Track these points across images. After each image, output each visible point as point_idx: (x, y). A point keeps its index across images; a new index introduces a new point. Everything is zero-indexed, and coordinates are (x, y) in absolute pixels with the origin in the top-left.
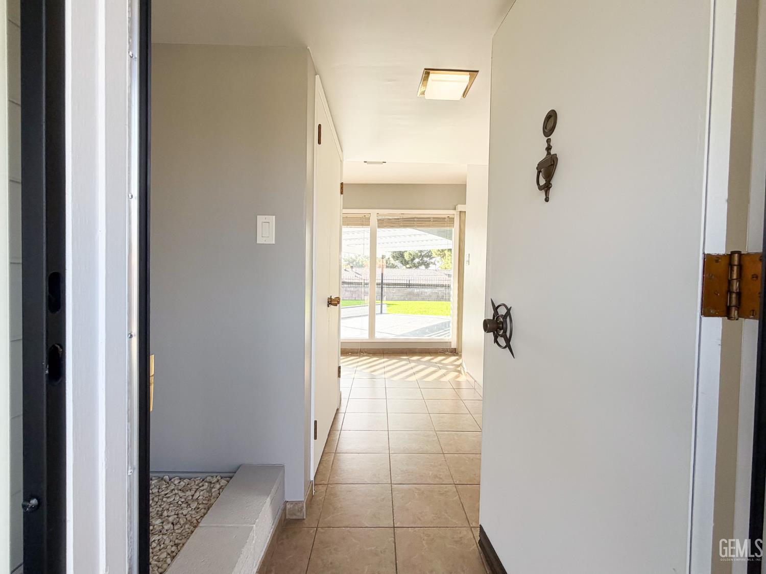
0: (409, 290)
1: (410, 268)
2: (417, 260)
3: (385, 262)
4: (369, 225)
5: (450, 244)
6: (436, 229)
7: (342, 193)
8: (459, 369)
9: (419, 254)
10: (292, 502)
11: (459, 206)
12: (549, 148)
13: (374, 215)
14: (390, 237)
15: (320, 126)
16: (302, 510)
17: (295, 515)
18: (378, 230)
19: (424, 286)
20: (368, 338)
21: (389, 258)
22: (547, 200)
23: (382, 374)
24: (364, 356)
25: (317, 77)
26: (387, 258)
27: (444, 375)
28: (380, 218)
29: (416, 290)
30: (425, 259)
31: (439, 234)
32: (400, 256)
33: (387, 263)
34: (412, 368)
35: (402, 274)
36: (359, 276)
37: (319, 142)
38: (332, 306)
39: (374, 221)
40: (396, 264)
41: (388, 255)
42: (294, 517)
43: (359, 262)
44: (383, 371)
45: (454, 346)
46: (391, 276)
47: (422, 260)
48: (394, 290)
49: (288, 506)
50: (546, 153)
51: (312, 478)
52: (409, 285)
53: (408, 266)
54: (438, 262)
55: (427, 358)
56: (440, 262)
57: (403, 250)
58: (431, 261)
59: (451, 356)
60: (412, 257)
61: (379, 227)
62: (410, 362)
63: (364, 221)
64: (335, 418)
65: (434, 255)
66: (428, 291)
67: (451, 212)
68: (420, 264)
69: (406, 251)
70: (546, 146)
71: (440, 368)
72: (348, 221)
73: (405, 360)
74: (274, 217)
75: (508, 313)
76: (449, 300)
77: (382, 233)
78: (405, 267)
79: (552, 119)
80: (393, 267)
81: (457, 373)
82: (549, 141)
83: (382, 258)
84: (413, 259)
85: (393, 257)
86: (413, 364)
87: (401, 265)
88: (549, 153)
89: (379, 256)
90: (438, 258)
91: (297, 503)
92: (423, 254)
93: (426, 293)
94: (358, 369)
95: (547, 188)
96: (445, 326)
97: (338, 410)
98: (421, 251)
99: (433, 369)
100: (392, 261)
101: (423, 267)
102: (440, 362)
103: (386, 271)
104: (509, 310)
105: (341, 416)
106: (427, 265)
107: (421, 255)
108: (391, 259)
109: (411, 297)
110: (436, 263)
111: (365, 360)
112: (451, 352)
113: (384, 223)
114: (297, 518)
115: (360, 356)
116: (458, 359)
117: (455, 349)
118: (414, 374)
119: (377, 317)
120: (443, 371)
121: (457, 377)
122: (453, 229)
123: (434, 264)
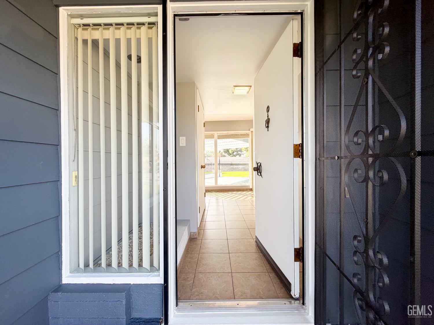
0: (232, 166)
1: (232, 156)
2: (235, 153)
3: (220, 154)
4: (214, 138)
5: (248, 145)
6: (242, 139)
7: (204, 127)
8: (253, 196)
9: (236, 150)
10: (193, 232)
11: (251, 129)
12: (268, 116)
13: (216, 134)
14: (222, 143)
15: (198, 106)
16: (196, 235)
17: (194, 236)
18: (217, 140)
19: (239, 164)
20: (215, 185)
21: (222, 153)
22: (268, 131)
23: (221, 198)
24: (213, 192)
25: (197, 90)
26: (221, 152)
27: (246, 198)
28: (218, 135)
29: (235, 167)
30: (239, 152)
31: (244, 141)
32: (227, 151)
33: (221, 155)
34: (233, 196)
35: (228, 159)
36: (208, 161)
37: (199, 111)
38: (203, 168)
39: (216, 136)
40: (225, 155)
41: (222, 151)
42: (194, 237)
43: (208, 155)
44: (222, 197)
45: (251, 187)
46: (224, 160)
47: (237, 153)
48: (225, 167)
49: (192, 233)
50: (267, 117)
51: (199, 226)
52: (232, 164)
53: (231, 156)
54: (245, 153)
55: (240, 192)
56: (246, 154)
57: (228, 148)
58: (242, 153)
59: (250, 191)
60: (233, 152)
61: (218, 139)
62: (232, 194)
63: (212, 137)
64: (204, 212)
65: (243, 150)
66: (241, 167)
67: (248, 132)
68: (237, 155)
69: (230, 149)
70: (267, 115)
71: (245, 196)
72: (207, 137)
73: (230, 193)
74: (185, 137)
75: (260, 165)
76: (248, 171)
77: (219, 141)
78: (229, 156)
79: (268, 108)
80: (224, 156)
81: (251, 197)
82: (268, 114)
83: (219, 152)
84: (233, 153)
85: (224, 152)
86: (233, 195)
87: (228, 155)
88: (268, 118)
89: (218, 151)
90: (245, 152)
91: (194, 232)
92: (238, 150)
93: (240, 168)
94: (211, 196)
95: (268, 127)
96: (247, 181)
97: (205, 209)
98: (237, 149)
99: (242, 196)
100: (224, 154)
101: (238, 156)
102: (245, 194)
103: (221, 158)
104: (261, 164)
105: (206, 211)
106: (240, 155)
107: (237, 151)
108: (223, 153)
109: (233, 170)
110: (244, 154)
111: (214, 194)
112: (250, 190)
113: (220, 137)
114: (195, 237)
115: (212, 192)
116: (252, 193)
117: (252, 189)
118: (234, 198)
119: (218, 178)
120: (246, 197)
121: (252, 198)
122: (249, 139)
123: (243, 154)
